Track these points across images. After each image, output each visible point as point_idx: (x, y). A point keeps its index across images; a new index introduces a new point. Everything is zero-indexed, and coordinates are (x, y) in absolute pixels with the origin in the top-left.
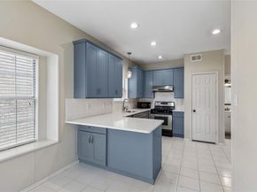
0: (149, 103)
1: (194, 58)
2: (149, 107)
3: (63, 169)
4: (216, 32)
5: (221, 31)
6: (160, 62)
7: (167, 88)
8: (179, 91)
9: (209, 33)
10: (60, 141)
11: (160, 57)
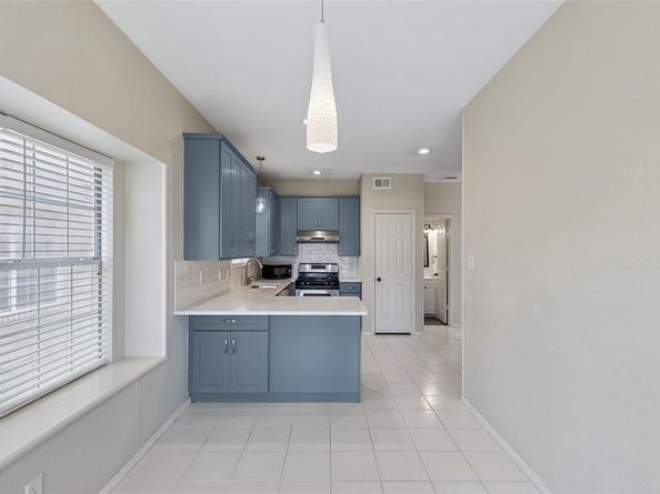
0: (290, 267)
1: (378, 183)
2: (288, 276)
3: (171, 420)
4: (424, 151)
5: (431, 150)
6: (314, 181)
7: (319, 234)
8: (351, 243)
9: (414, 152)
10: (168, 354)
11: (317, 173)
